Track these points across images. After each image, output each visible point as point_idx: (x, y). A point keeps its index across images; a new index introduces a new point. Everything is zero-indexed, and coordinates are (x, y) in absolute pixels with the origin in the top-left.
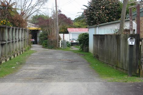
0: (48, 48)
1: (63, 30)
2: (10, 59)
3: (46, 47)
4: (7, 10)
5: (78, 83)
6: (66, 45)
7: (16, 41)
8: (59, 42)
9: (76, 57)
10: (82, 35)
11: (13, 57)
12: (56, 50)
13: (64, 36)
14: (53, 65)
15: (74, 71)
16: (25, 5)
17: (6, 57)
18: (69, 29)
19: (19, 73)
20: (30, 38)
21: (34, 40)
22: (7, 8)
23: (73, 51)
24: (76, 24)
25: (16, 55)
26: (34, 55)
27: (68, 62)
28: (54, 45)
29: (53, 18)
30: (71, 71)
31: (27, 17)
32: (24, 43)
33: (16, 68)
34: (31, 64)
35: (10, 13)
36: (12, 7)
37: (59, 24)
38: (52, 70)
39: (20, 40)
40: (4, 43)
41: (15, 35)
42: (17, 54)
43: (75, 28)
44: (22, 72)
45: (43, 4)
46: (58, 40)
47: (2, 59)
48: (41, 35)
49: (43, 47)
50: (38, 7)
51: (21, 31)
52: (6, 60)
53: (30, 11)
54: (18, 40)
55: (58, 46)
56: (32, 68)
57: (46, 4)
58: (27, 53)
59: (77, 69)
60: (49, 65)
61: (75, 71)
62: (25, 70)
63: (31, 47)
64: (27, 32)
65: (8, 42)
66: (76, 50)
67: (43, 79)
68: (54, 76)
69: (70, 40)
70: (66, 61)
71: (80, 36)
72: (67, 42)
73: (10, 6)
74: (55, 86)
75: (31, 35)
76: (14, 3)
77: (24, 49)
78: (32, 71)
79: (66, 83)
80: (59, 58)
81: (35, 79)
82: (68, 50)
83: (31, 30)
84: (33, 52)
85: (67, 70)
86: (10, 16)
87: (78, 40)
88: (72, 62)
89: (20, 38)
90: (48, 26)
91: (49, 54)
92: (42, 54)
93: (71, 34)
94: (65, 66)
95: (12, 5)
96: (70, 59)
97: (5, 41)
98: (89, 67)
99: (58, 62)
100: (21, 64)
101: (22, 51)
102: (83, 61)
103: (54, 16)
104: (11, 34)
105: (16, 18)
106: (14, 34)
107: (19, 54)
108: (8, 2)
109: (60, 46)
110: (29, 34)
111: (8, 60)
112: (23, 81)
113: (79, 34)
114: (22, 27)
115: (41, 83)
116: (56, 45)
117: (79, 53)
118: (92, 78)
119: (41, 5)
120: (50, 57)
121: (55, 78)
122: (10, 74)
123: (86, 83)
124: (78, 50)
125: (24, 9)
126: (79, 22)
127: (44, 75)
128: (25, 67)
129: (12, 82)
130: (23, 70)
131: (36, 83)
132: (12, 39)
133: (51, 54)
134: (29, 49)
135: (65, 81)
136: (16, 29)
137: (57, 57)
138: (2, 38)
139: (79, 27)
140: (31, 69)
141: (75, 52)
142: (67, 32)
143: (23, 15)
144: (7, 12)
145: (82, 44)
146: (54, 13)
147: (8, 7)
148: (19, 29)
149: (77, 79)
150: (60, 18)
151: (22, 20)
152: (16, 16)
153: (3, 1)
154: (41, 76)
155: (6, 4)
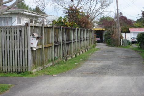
0: (111, 46)
1: (125, 30)
2: (76, 56)
3: (109, 45)
4: (75, 14)
5: (128, 77)
6: (127, 43)
7: (81, 41)
8: (120, 40)
9: (134, 54)
10: (140, 34)
11: (78, 54)
12: (117, 48)
13: (126, 36)
14: (112, 61)
15: (128, 66)
16: (91, 9)
17: (71, 54)
18: (131, 29)
19: (80, 69)
20: (95, 37)
21: (100, 39)
22: (74, 11)
23: (133, 48)
24: (137, 25)
25: (81, 53)
26: (97, 53)
27: (126, 58)
28: (116, 43)
29: (115, 20)
30: (125, 66)
31: (92, 20)
32: (89, 42)
33: (79, 64)
34: (92, 60)
35: (77, 16)
36: (79, 11)
37: (120, 25)
38: (110, 65)
39: (85, 40)
40: (70, 42)
41: (81, 35)
42: (83, 52)
43: (136, 28)
44: (83, 67)
45: (105, 8)
46: (120, 39)
47: (68, 56)
48: (105, 34)
49: (107, 45)
50: (102, 11)
51: (86, 31)
52: (72, 57)
53: (95, 14)
54: (83, 39)
55: (119, 44)
56: (93, 63)
57: (108, 7)
58: (92, 51)
59: (132, 64)
60: (108, 61)
61: (130, 66)
62: (86, 66)
63: (95, 45)
64: (91, 32)
65: (73, 41)
66: (135, 48)
67: (99, 74)
68: (109, 71)
69: (131, 38)
70: (124, 58)
71: (138, 35)
72: (128, 41)
73: (77, 10)
74: (107, 79)
75: (95, 35)
76: (81, 7)
77: (89, 47)
78: (92, 66)
79: (117, 77)
80: (119, 55)
81: (92, 73)
82: (128, 48)
83: (95, 31)
84: (97, 49)
85: (122, 66)
86: (77, 19)
87: (136, 39)
88: (129, 58)
89: (85, 37)
90: (111, 27)
91: (110, 51)
92: (105, 51)
93: (132, 34)
94: (122, 62)
95: (79, 9)
96: (128, 56)
97: (71, 41)
98: (142, 63)
99: (116, 59)
100: (84, 60)
101: (88, 49)
102: (139, 58)
103: (116, 17)
104: (76, 35)
105: (83, 20)
106: (79, 34)
107: (84, 52)
108: (76, 7)
109: (122, 44)
110: (94, 34)
111: (74, 56)
112: (81, 75)
113: (138, 33)
114: (88, 28)
115: (96, 77)
116: (118, 43)
117: (137, 50)
118: (141, 73)
119: (104, 9)
120: (111, 54)
121: (109, 72)
122: (73, 69)
123: (135, 77)
124: (137, 48)
125: (89, 13)
126: (140, 23)
127: (101, 70)
128: (87, 63)
129: (71, 76)
130: (85, 66)
131: (91, 77)
132: (78, 39)
133: (112, 51)
134: (93, 47)
135: (117, 76)
136: (81, 30)
137: (117, 54)
138: (68, 38)
139: (139, 27)
140: (92, 65)
141: (134, 49)
142: (129, 32)
143: (89, 17)
144: (75, 15)
145: (140, 43)
146: (116, 15)
147: (76, 11)
148: (84, 30)
149: (128, 74)
150: (121, 20)
151: (88, 22)
152: (83, 19)
153: (71, 6)
154: (98, 71)
155: (74, 8)
